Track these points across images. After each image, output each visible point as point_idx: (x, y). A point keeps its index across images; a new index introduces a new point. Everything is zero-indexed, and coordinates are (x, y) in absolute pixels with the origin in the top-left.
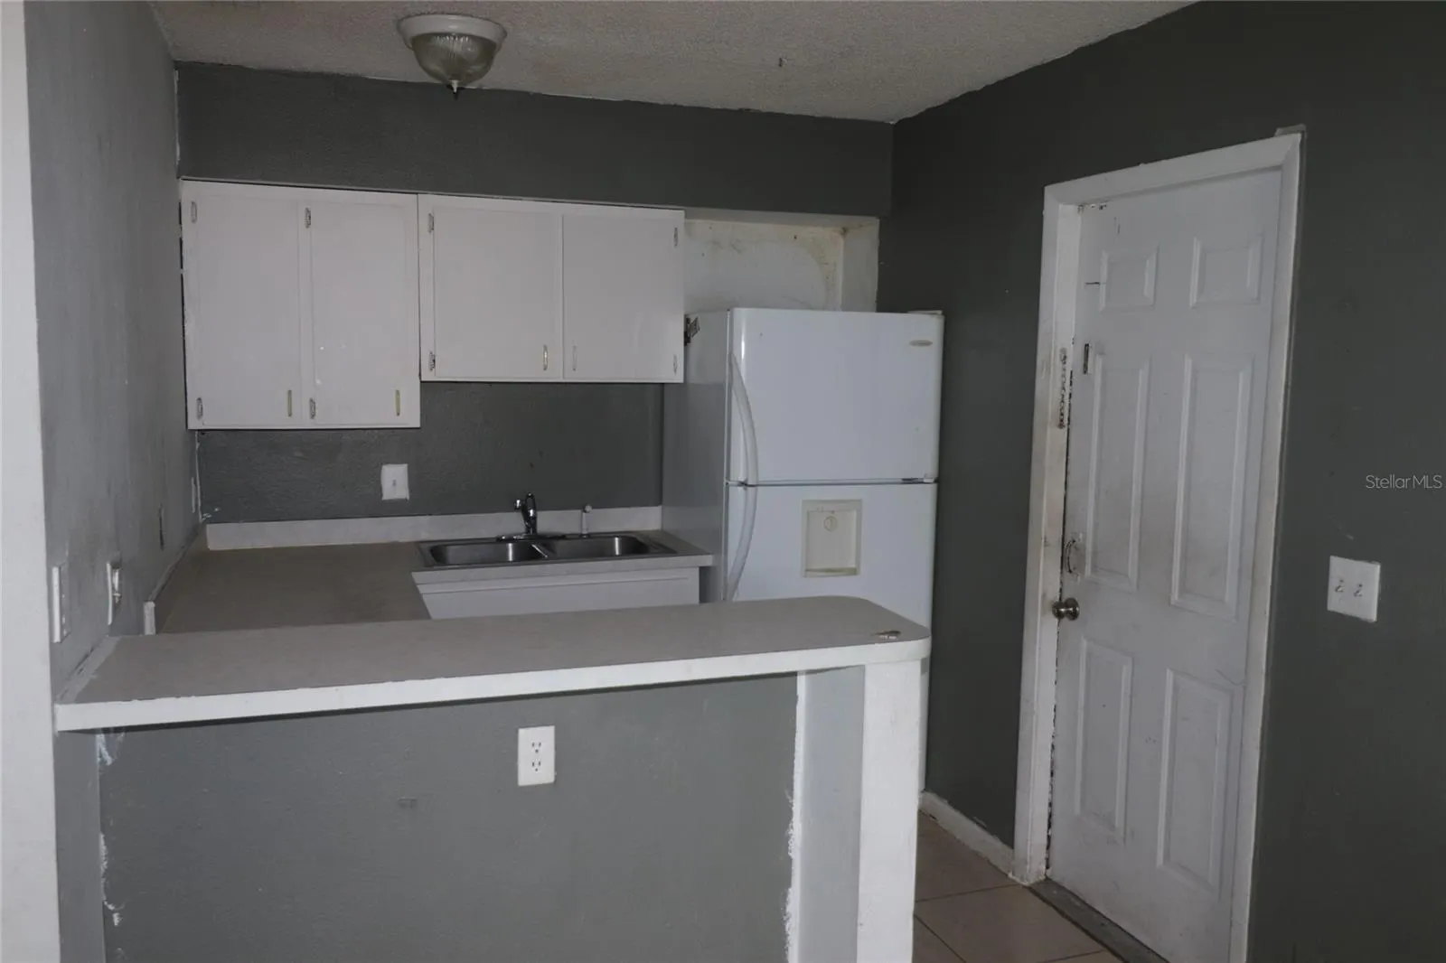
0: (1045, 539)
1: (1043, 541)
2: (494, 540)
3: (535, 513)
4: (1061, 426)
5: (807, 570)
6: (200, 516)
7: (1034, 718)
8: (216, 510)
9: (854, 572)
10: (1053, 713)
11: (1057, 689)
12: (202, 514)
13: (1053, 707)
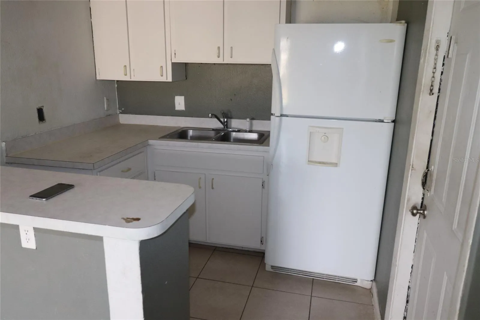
0: (412, 165)
1: (411, 166)
2: (211, 129)
3: (227, 120)
4: (431, 92)
5: (309, 161)
6: (118, 111)
7: (397, 268)
8: (123, 109)
9: (336, 165)
10: (411, 269)
11: (414, 256)
12: (119, 110)
13: (411, 265)
